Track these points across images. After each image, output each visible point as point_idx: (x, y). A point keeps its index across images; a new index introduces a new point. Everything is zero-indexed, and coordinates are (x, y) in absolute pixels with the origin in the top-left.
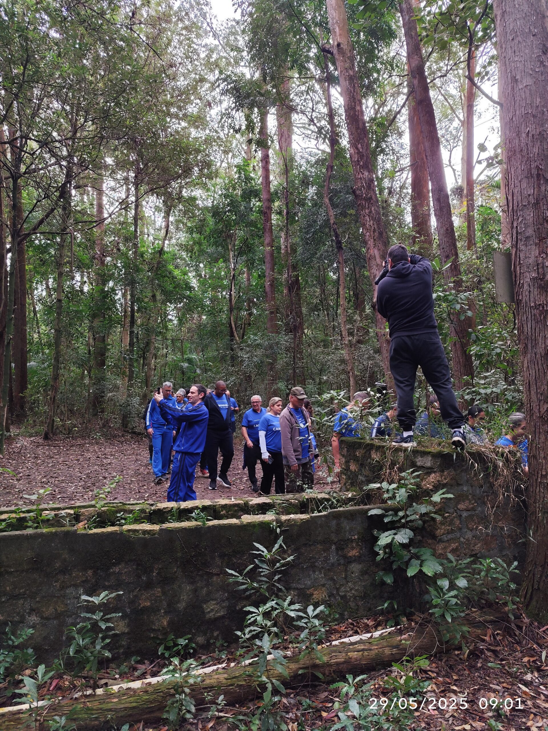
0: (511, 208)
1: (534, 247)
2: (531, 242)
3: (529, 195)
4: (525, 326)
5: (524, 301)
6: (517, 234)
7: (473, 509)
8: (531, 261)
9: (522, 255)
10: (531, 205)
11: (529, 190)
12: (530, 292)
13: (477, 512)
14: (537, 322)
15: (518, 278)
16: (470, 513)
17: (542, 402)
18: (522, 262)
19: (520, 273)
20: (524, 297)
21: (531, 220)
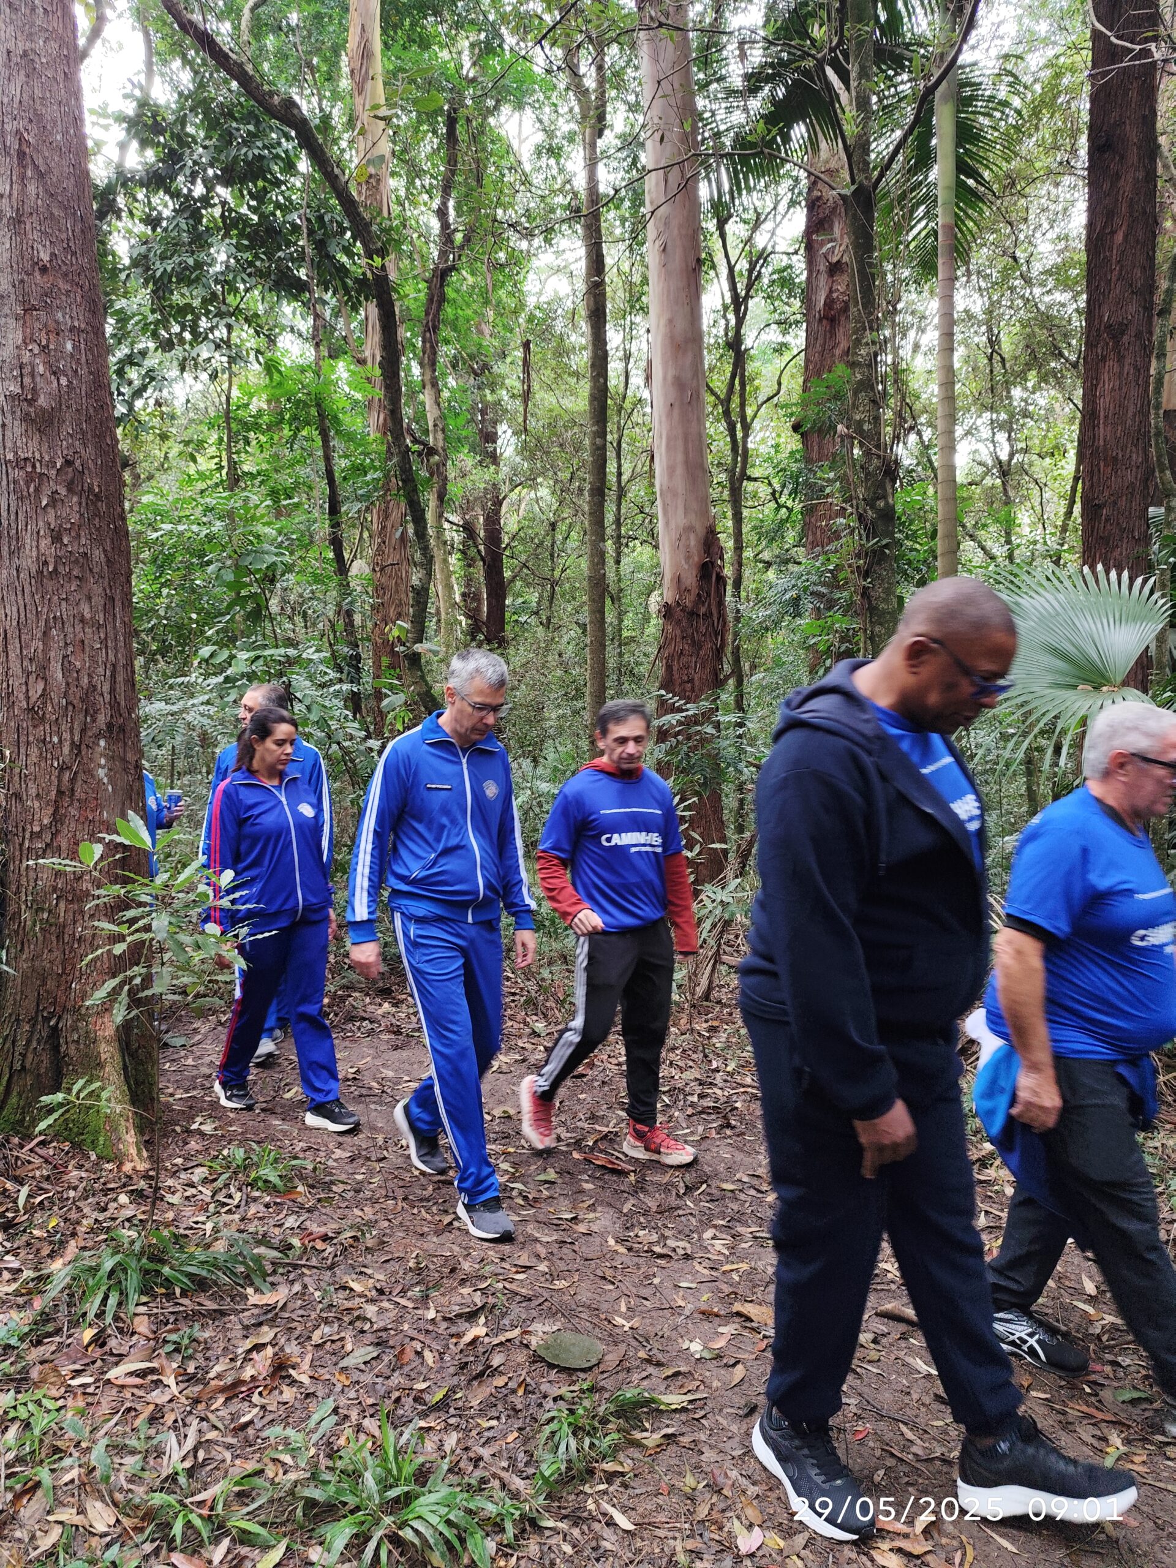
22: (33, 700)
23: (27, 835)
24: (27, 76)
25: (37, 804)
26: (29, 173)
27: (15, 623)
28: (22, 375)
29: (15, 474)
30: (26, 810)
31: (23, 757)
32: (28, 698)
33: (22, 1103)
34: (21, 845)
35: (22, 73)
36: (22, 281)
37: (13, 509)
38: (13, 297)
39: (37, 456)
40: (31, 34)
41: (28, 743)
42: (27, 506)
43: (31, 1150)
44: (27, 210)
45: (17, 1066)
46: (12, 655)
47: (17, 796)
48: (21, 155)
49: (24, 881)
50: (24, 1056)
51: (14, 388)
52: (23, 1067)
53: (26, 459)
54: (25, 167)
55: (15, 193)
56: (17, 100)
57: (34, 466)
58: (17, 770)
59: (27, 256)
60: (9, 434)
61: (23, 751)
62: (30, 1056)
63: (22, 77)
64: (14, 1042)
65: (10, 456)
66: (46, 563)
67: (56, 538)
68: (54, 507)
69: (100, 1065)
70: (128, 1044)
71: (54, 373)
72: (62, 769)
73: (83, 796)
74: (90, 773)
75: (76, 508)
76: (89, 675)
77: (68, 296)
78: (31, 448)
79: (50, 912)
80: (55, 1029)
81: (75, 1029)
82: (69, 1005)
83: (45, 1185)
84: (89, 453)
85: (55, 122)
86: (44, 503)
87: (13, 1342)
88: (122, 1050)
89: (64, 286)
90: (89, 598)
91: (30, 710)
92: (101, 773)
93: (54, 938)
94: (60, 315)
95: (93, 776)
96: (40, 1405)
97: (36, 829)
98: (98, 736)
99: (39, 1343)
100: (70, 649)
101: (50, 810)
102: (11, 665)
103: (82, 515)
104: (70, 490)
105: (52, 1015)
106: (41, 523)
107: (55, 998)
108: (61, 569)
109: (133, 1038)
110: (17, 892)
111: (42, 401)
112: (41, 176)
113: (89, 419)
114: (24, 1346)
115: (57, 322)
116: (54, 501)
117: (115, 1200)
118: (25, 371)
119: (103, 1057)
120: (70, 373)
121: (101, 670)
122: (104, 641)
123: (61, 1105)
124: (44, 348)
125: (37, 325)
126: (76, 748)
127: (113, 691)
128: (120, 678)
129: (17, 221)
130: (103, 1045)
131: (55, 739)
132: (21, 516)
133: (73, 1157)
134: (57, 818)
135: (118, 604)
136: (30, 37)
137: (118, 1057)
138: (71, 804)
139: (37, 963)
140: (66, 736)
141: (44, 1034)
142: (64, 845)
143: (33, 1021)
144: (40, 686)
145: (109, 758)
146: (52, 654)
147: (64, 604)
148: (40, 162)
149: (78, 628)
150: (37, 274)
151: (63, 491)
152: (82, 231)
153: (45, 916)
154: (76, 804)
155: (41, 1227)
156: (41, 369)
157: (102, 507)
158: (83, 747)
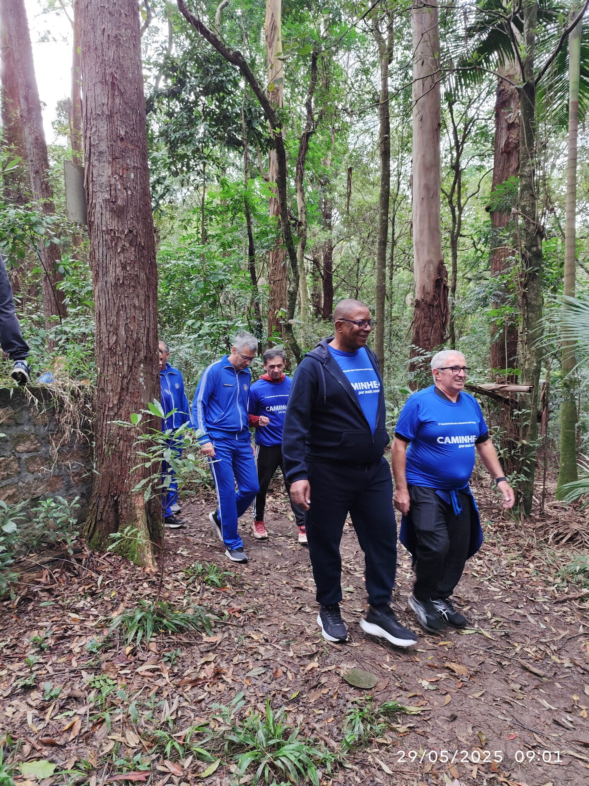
0: (84, 114)
1: (107, 165)
2: (104, 159)
3: (103, 104)
4: (97, 251)
5: (96, 223)
6: (90, 146)
7: (36, 450)
8: (104, 179)
9: (95, 172)
10: (105, 116)
11: (103, 98)
12: (102, 214)
13: (39, 453)
14: (109, 248)
15: (90, 197)
16: (31, 454)
17: (111, 334)
18: (94, 179)
19: (93, 191)
20: (96, 219)
21: (105, 133)
22: (111, 344)
23: (107, 409)
24: (117, 46)
25: (111, 394)
26: (116, 93)
27: (104, 308)
28: (110, 190)
29: (107, 237)
30: (107, 397)
31: (106, 371)
32: (109, 343)
33: (100, 536)
34: (104, 413)
35: (115, 45)
36: (112, 145)
37: (105, 254)
38: (108, 153)
39: (116, 228)
40: (119, 27)
41: (108, 365)
42: (111, 252)
43: (104, 559)
44: (115, 111)
45: (99, 518)
46: (102, 323)
47: (103, 390)
48: (113, 84)
49: (104, 430)
50: (102, 513)
51: (107, 196)
52: (102, 519)
53: (111, 230)
54: (114, 90)
55: (110, 103)
56: (112, 58)
57: (115, 233)
58: (103, 378)
59: (114, 133)
60: (104, 218)
61: (106, 368)
62: (105, 514)
63: (114, 47)
64: (98, 507)
65: (104, 229)
66: (119, 279)
67: (124, 268)
68: (123, 253)
69: (136, 520)
70: (149, 510)
71: (125, 189)
72: (124, 377)
73: (133, 391)
74: (136, 380)
75: (133, 253)
76: (137, 333)
77: (132, 151)
78: (114, 225)
79: (116, 445)
80: (116, 501)
81: (125, 502)
82: (123, 490)
83: (110, 576)
84: (140, 226)
85: (128, 68)
86: (119, 251)
87: (94, 650)
88: (146, 513)
89: (130, 147)
90: (138, 296)
91: (110, 349)
92: (141, 380)
93: (117, 458)
94: (128, 161)
95: (137, 381)
96: (106, 682)
97: (111, 406)
98: (140, 362)
99: (106, 652)
100: (129, 320)
101: (117, 397)
102: (102, 328)
103: (136, 256)
104: (131, 244)
105: (115, 494)
106: (117, 261)
107: (117, 487)
108: (125, 282)
109: (152, 508)
110: (101, 436)
111: (119, 202)
112: (122, 94)
113: (140, 210)
114: (99, 653)
115: (127, 164)
116: (123, 250)
117: (142, 585)
118: (112, 188)
119: (138, 516)
120: (132, 189)
121: (142, 331)
122: (144, 317)
123: (119, 538)
124: (121, 177)
125: (118, 166)
126: (130, 368)
127: (147, 341)
128: (151, 335)
129: (110, 116)
130: (138, 510)
131: (121, 363)
132: (108, 257)
133: (123, 563)
134: (120, 401)
135: (151, 299)
136: (119, 28)
137: (145, 517)
138: (127, 395)
139: (109, 470)
140: (126, 362)
141: (112, 504)
142: (123, 414)
143: (106, 497)
144: (115, 338)
145: (145, 373)
146: (121, 323)
147: (126, 299)
148: (121, 87)
149: (133, 310)
150: (119, 141)
151: (127, 245)
152: (140, 120)
153: (114, 447)
154: (129, 395)
155: (108, 595)
156: (119, 187)
157: (145, 252)
158: (133, 367)
